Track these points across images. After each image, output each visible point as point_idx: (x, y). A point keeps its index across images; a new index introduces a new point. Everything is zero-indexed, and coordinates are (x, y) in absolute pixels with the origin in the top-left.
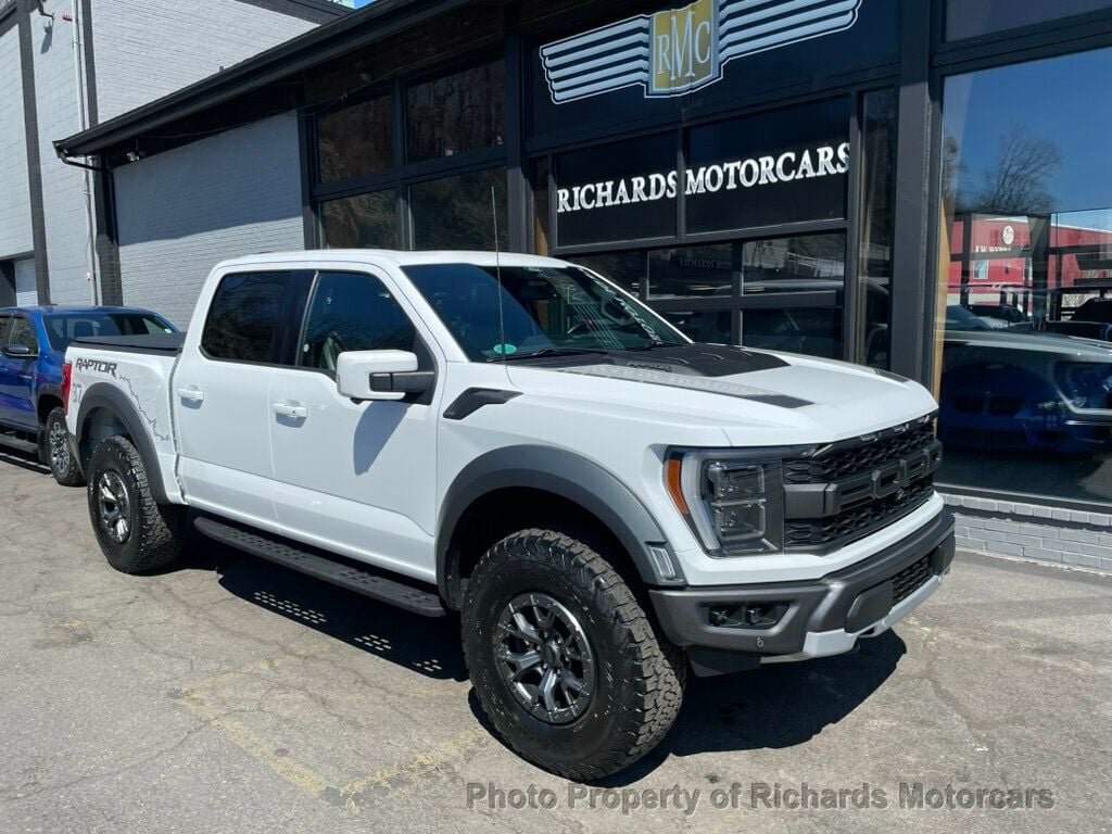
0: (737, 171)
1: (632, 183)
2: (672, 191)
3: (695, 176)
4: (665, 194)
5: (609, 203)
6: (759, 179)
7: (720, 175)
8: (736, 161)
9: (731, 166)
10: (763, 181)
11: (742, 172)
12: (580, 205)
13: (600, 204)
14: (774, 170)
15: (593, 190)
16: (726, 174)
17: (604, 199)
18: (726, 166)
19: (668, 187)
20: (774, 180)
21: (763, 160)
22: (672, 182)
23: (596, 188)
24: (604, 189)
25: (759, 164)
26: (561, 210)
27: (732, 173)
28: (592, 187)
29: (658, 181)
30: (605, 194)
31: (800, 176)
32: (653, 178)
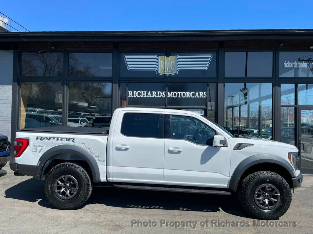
0: (181, 94)
1: (152, 93)
2: (164, 96)
3: (170, 94)
4: (162, 96)
5: (145, 96)
6: (186, 96)
7: (177, 94)
8: (181, 92)
9: (180, 93)
10: (187, 97)
11: (182, 94)
12: (136, 95)
13: (142, 96)
14: (190, 95)
15: (140, 93)
16: (178, 94)
17: (144, 95)
18: (178, 92)
19: (163, 95)
20: (190, 97)
21: (187, 92)
22: (164, 94)
23: (141, 93)
24: (144, 93)
25: (186, 93)
26: (129, 96)
27: (179, 94)
28: (140, 92)
29: (160, 93)
30: (144, 94)
31: (196, 97)
32: (158, 92)
